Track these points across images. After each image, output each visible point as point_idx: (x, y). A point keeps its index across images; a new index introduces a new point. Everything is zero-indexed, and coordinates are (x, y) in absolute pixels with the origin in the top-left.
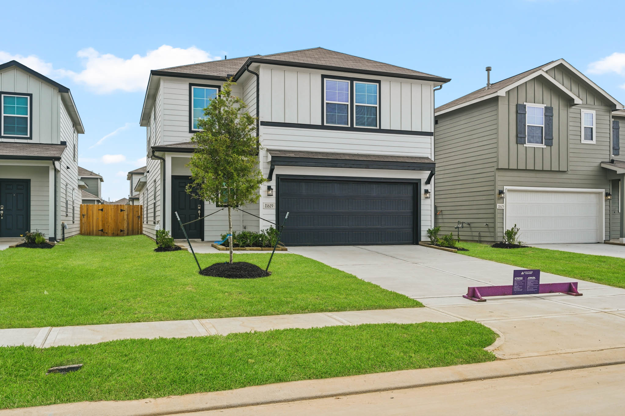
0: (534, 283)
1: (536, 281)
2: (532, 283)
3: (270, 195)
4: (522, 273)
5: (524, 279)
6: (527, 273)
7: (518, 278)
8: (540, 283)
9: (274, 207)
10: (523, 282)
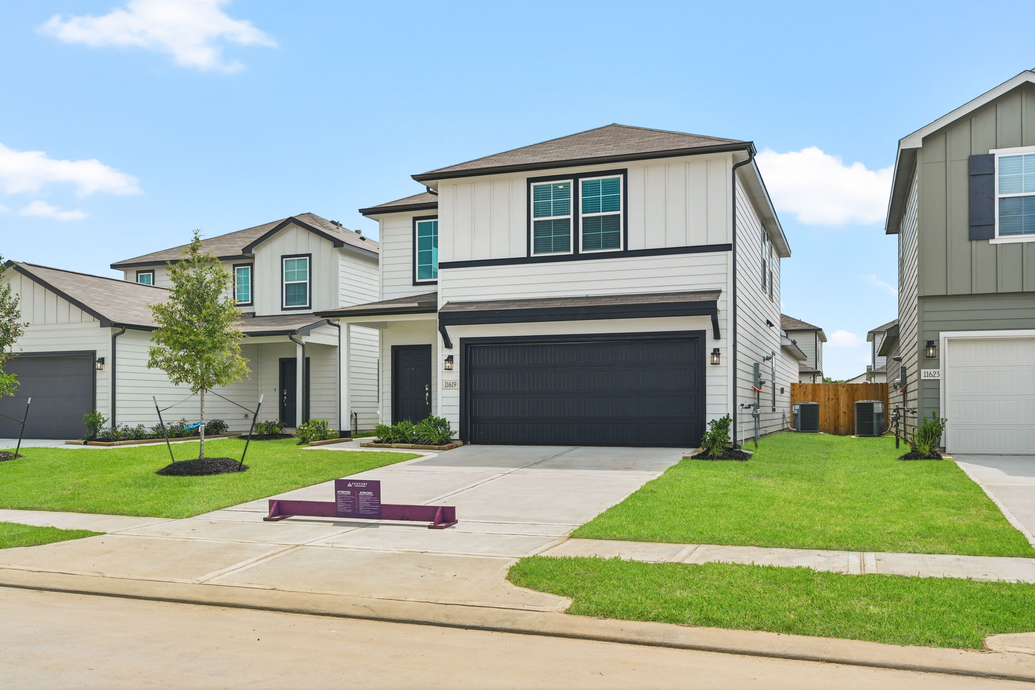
0: (371, 501)
1: (375, 499)
2: (367, 501)
3: (448, 369)
4: (350, 485)
5: (352, 494)
6: (357, 485)
7: (343, 492)
8: (382, 503)
9: (458, 386)
10: (352, 499)
